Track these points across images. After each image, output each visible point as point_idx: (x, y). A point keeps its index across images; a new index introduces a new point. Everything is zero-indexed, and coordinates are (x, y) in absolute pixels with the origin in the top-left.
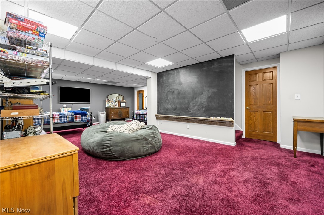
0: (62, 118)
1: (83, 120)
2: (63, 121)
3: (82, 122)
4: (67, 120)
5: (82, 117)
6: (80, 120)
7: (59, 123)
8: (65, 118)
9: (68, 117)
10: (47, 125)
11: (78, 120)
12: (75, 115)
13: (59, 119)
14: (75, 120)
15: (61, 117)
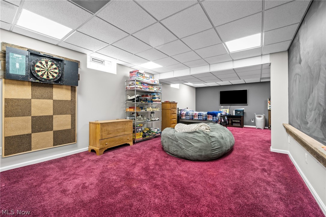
0: (200, 117)
1: (214, 120)
2: (200, 119)
3: (213, 121)
4: (202, 118)
5: (213, 117)
6: (212, 119)
7: (198, 120)
8: (201, 117)
9: (203, 116)
10: (191, 120)
11: (210, 119)
12: (208, 115)
13: (198, 117)
14: (208, 119)
15: (199, 115)
